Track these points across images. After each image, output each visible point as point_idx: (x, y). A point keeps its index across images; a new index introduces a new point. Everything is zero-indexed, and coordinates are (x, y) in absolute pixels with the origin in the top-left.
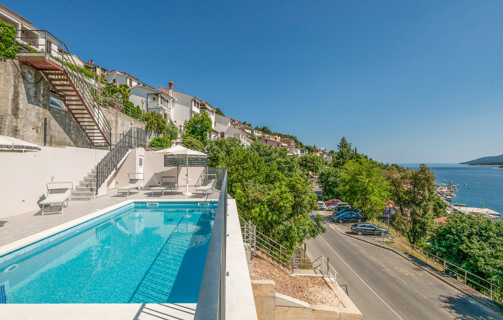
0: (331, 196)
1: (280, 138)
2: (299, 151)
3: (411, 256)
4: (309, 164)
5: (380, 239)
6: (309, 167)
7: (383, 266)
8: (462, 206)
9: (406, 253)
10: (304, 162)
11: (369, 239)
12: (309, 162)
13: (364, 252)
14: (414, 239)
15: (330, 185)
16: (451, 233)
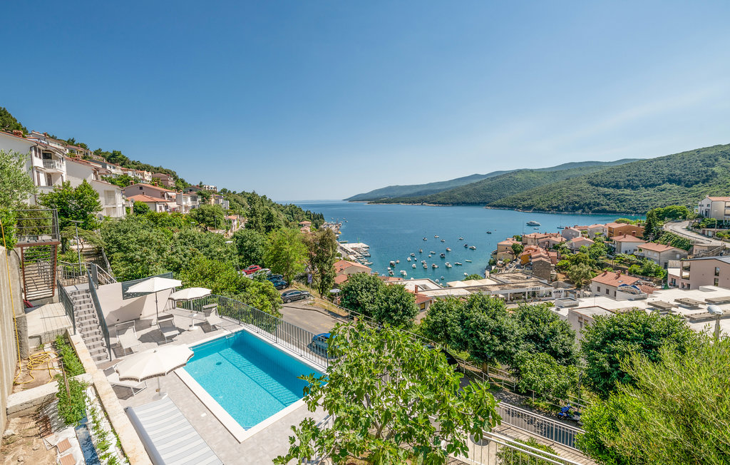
0: (248, 262)
1: (150, 174)
2: (189, 199)
3: (330, 312)
4: (208, 218)
5: (305, 302)
6: (209, 222)
7: (314, 326)
8: (346, 243)
9: (326, 310)
10: (201, 216)
11: (297, 304)
12: (207, 215)
13: (297, 318)
14: (322, 291)
15: (247, 250)
16: (352, 289)
